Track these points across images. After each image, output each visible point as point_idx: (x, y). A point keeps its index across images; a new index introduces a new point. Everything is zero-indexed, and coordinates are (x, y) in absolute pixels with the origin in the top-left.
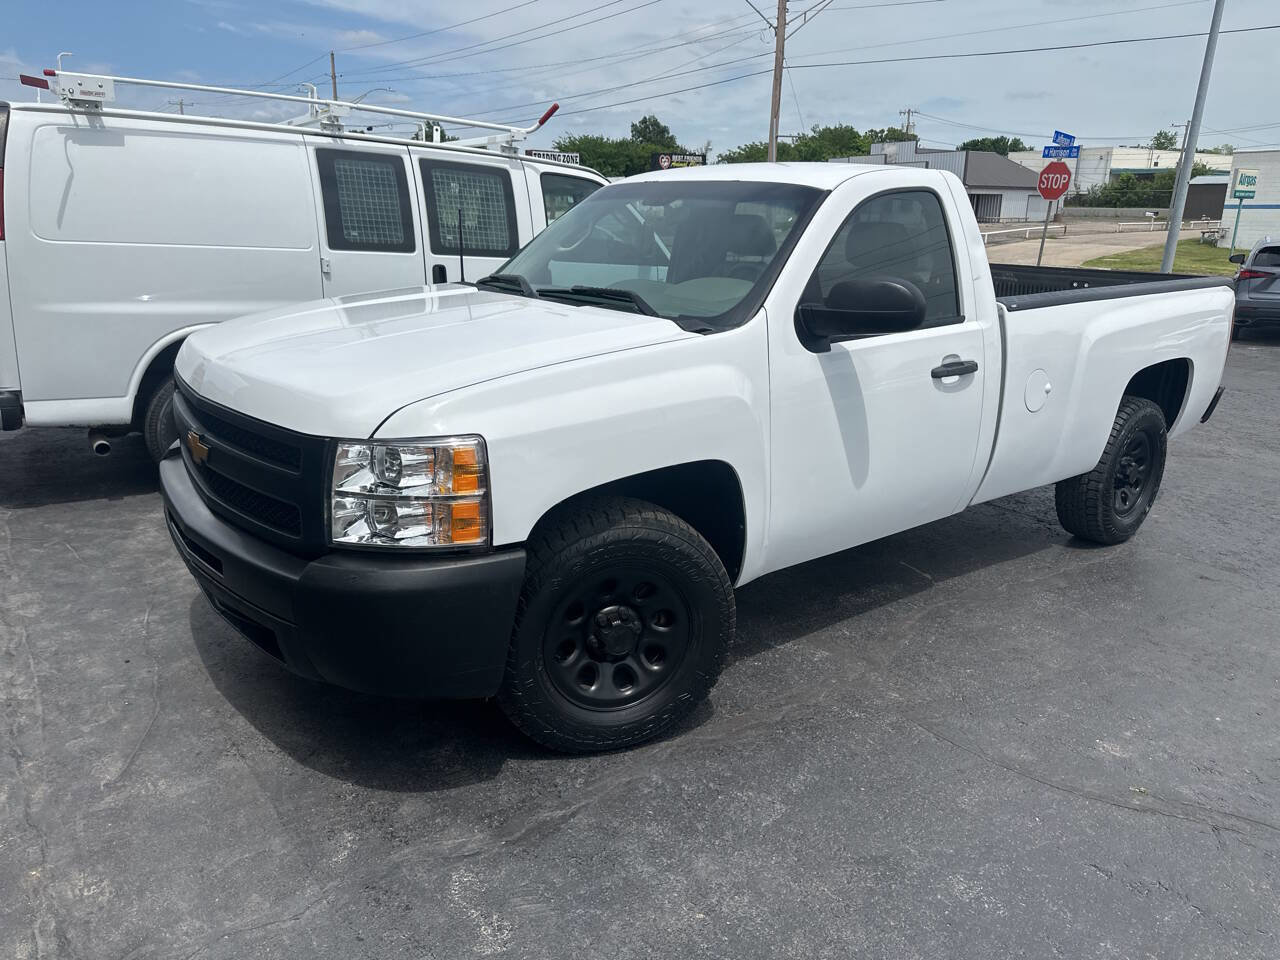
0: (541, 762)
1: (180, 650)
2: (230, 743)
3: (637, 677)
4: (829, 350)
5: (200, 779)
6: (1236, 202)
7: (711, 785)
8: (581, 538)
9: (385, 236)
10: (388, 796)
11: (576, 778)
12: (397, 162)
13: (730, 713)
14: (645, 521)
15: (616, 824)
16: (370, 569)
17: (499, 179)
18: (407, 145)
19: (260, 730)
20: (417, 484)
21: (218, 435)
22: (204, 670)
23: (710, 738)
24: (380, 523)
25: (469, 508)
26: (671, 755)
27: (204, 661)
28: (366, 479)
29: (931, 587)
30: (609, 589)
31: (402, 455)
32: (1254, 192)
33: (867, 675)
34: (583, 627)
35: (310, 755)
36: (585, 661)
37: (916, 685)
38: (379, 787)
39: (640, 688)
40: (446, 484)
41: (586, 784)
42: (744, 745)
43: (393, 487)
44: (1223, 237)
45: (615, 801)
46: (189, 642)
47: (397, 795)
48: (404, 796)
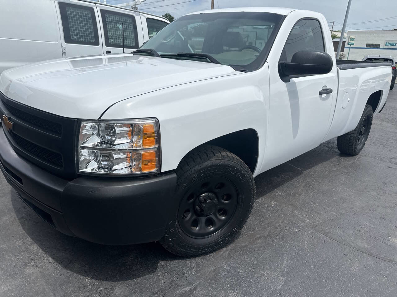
0: (174, 261)
1: (6, 211)
2: (30, 259)
3: (215, 222)
4: (289, 81)
5: (16, 280)
6: (349, 46)
7: (250, 269)
8: (196, 165)
9: (87, 39)
10: (108, 284)
11: (192, 269)
12: (91, 10)
13: (248, 232)
14: (223, 156)
15: (215, 293)
16: (101, 186)
17: (131, 20)
18: (95, 3)
19: (44, 251)
20: (123, 142)
21: (17, 117)
22: (17, 221)
23: (242, 245)
24: (103, 161)
25: (150, 154)
26: (229, 254)
27: (17, 216)
28: (95, 140)
29: (302, 173)
30: (205, 186)
31: (116, 128)
32: (354, 43)
33: (294, 212)
34: (194, 204)
35: (69, 263)
36: (194, 217)
37: (314, 215)
38: (103, 280)
39: (216, 227)
40: (139, 142)
41: (197, 272)
42: (257, 247)
43: (111, 144)
44: (344, 57)
45: (211, 280)
46: (10, 207)
47: (112, 283)
48: (116, 284)
